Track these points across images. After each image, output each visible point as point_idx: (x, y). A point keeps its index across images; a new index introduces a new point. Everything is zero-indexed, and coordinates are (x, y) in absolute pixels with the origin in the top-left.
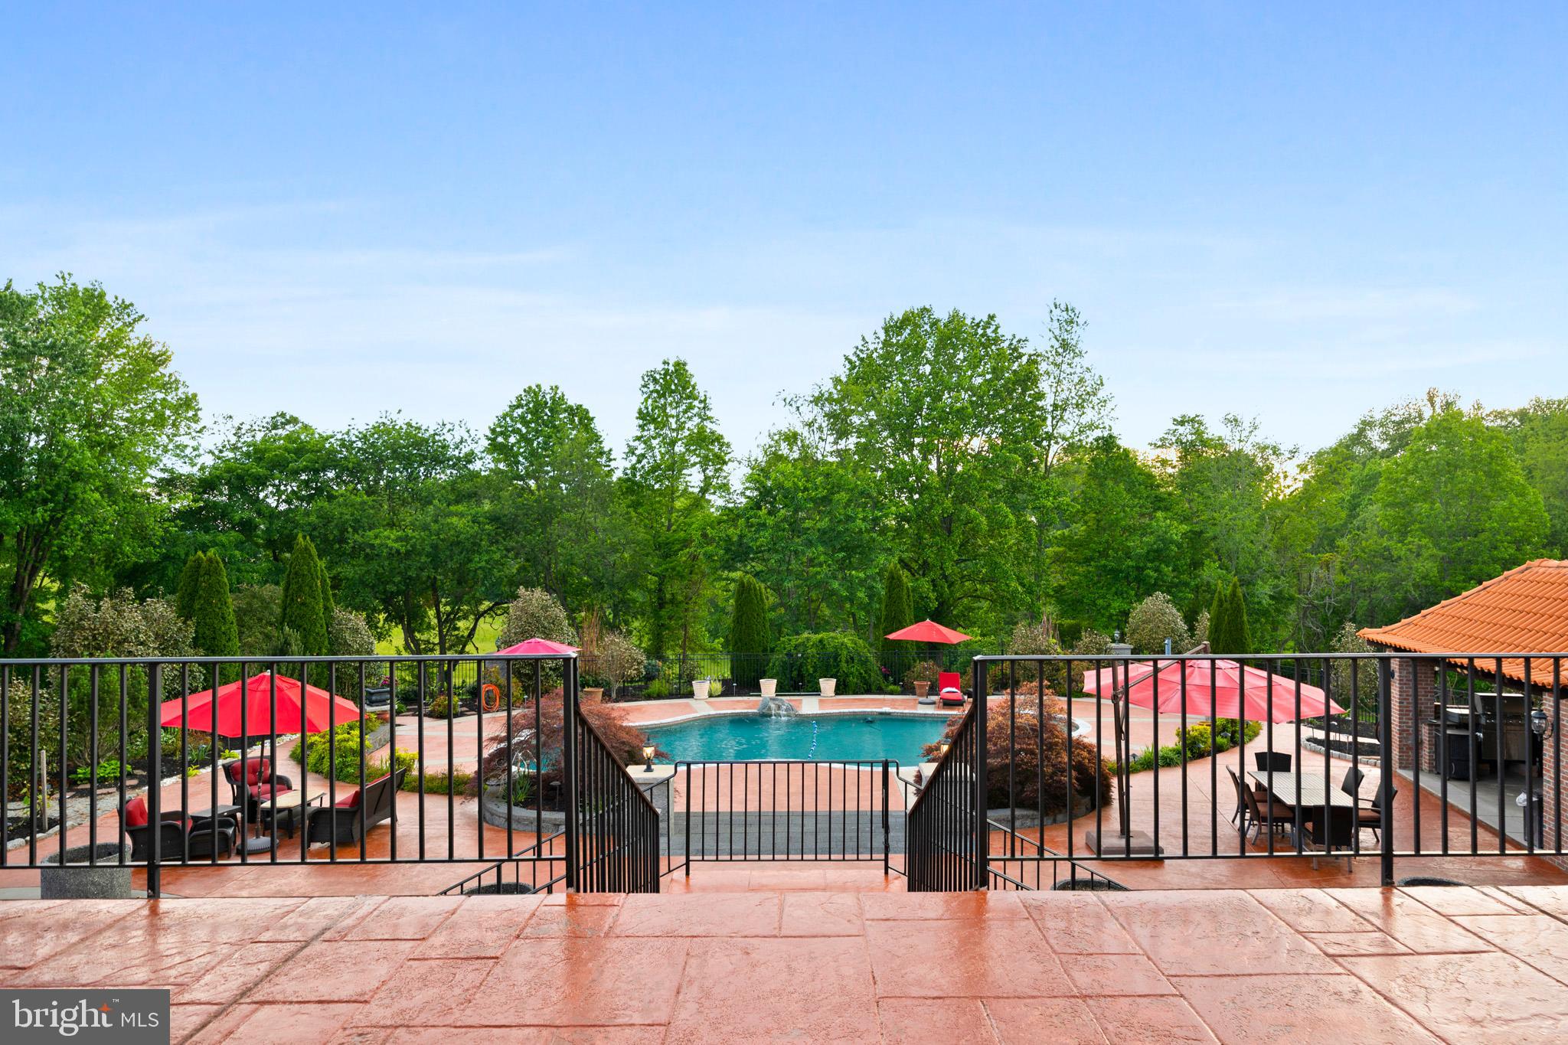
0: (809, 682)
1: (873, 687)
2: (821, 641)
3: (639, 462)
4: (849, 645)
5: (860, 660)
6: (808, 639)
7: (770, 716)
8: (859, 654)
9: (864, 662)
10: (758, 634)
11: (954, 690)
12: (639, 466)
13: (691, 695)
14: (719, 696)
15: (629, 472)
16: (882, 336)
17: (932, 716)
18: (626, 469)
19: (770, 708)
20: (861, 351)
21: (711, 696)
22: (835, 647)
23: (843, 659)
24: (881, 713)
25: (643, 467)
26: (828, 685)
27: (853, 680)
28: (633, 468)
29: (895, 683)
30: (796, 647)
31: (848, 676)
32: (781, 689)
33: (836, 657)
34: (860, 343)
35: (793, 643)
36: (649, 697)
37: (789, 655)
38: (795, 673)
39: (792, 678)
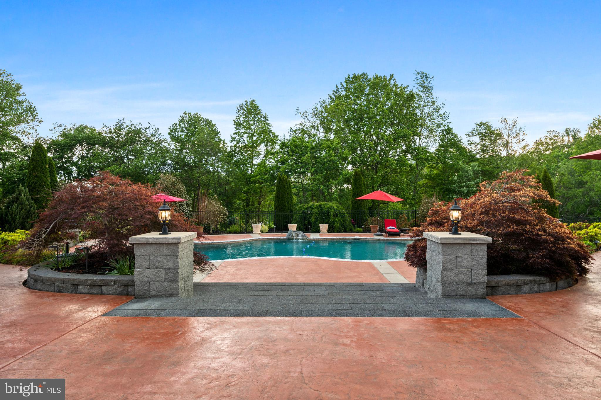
0: (314, 226)
1: (348, 229)
2: (320, 206)
3: (237, 143)
4: (335, 207)
5: (341, 215)
6: (313, 205)
7: (293, 239)
8: (340, 212)
9: (343, 217)
10: (288, 203)
11: (393, 228)
12: (238, 145)
13: (252, 232)
14: (266, 233)
15: (233, 148)
16: (345, 85)
17: (383, 240)
18: (231, 146)
19: (292, 236)
20: (336, 92)
21: (262, 232)
22: (328, 208)
23: (332, 214)
24: (355, 239)
25: (239, 146)
26: (324, 227)
27: (337, 225)
28: (235, 146)
29: (359, 227)
30: (307, 209)
31: (334, 223)
32: (299, 229)
33: (328, 212)
34: (335, 89)
35: (306, 206)
36: (230, 233)
37: (303, 212)
38: (306, 222)
39: (305, 225)
